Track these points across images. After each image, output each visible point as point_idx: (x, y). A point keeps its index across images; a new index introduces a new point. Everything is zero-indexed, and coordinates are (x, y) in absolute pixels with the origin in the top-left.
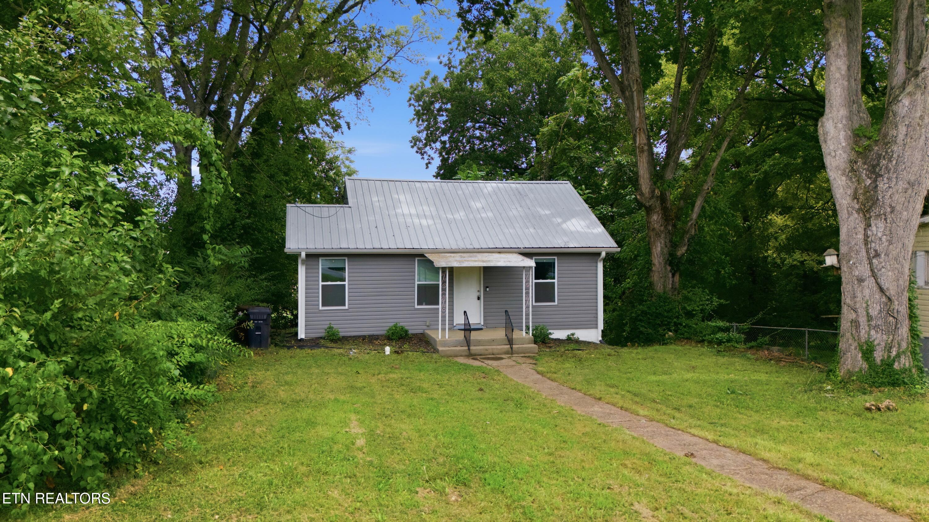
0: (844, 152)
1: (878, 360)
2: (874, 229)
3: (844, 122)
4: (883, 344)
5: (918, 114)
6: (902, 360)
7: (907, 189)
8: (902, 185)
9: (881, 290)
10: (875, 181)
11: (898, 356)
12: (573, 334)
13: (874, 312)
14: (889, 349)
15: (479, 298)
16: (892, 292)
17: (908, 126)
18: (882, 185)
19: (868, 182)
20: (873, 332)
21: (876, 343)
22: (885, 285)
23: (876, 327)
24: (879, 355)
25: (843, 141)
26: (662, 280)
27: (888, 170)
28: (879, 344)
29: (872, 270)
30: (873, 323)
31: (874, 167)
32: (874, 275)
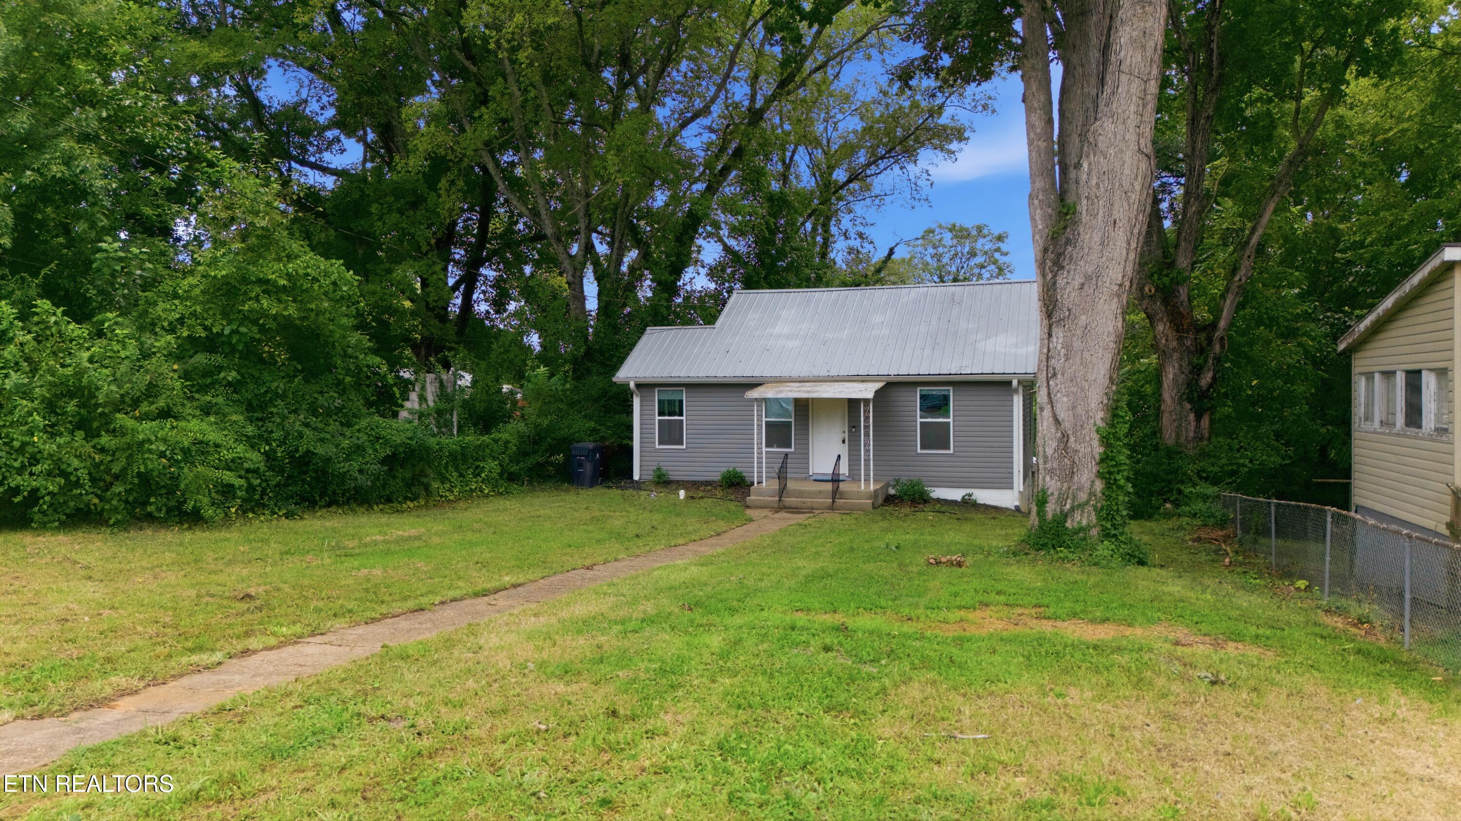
0: (1041, 237)
1: (1049, 516)
2: (1055, 340)
3: (1041, 197)
4: (1056, 493)
5: (1094, 182)
6: (1077, 516)
7: (1083, 285)
8: (1079, 280)
9: (1057, 421)
10: (1055, 276)
11: (1073, 509)
12: (970, 495)
13: (1050, 452)
14: (1061, 500)
15: (844, 442)
16: (1067, 425)
17: (1087, 198)
18: (1061, 281)
19: (1050, 276)
20: (1048, 478)
21: (1049, 492)
22: (1062, 415)
23: (1051, 472)
24: (1051, 509)
25: (1039, 222)
26: (1176, 424)
27: (1071, 258)
28: (1052, 494)
29: (1049, 394)
30: (1049, 466)
31: (1059, 255)
32: (1051, 402)
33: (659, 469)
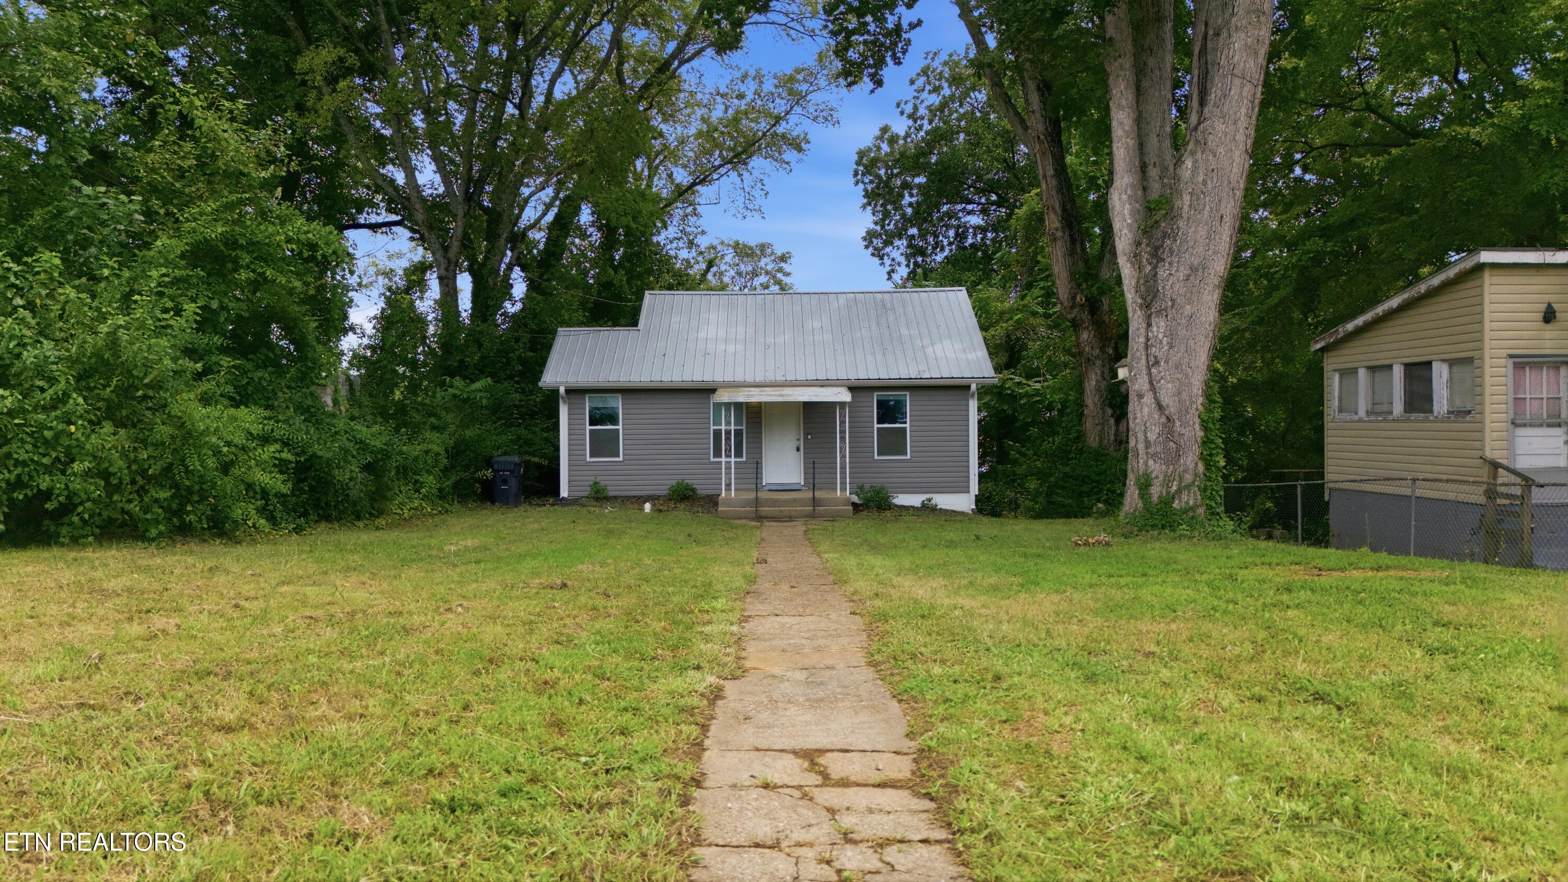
0: (1130, 231)
1: (1155, 499)
2: (1155, 329)
3: (1129, 192)
4: (1161, 477)
5: (1200, 179)
6: (1185, 497)
7: (1189, 276)
8: (1183, 271)
9: (1160, 407)
10: (1155, 267)
11: (1179, 491)
12: (929, 500)
13: (1152, 437)
14: (1167, 482)
15: (798, 449)
16: (1172, 410)
17: (1191, 194)
18: (1162, 273)
19: (1149, 268)
20: (1151, 462)
21: (1154, 475)
22: (1165, 400)
23: (1155, 456)
24: (1156, 491)
25: (1128, 216)
27: (1171, 252)
28: (1157, 477)
29: (1151, 382)
30: (1151, 450)
31: (1156, 249)
32: (1153, 388)
33: (596, 483)
